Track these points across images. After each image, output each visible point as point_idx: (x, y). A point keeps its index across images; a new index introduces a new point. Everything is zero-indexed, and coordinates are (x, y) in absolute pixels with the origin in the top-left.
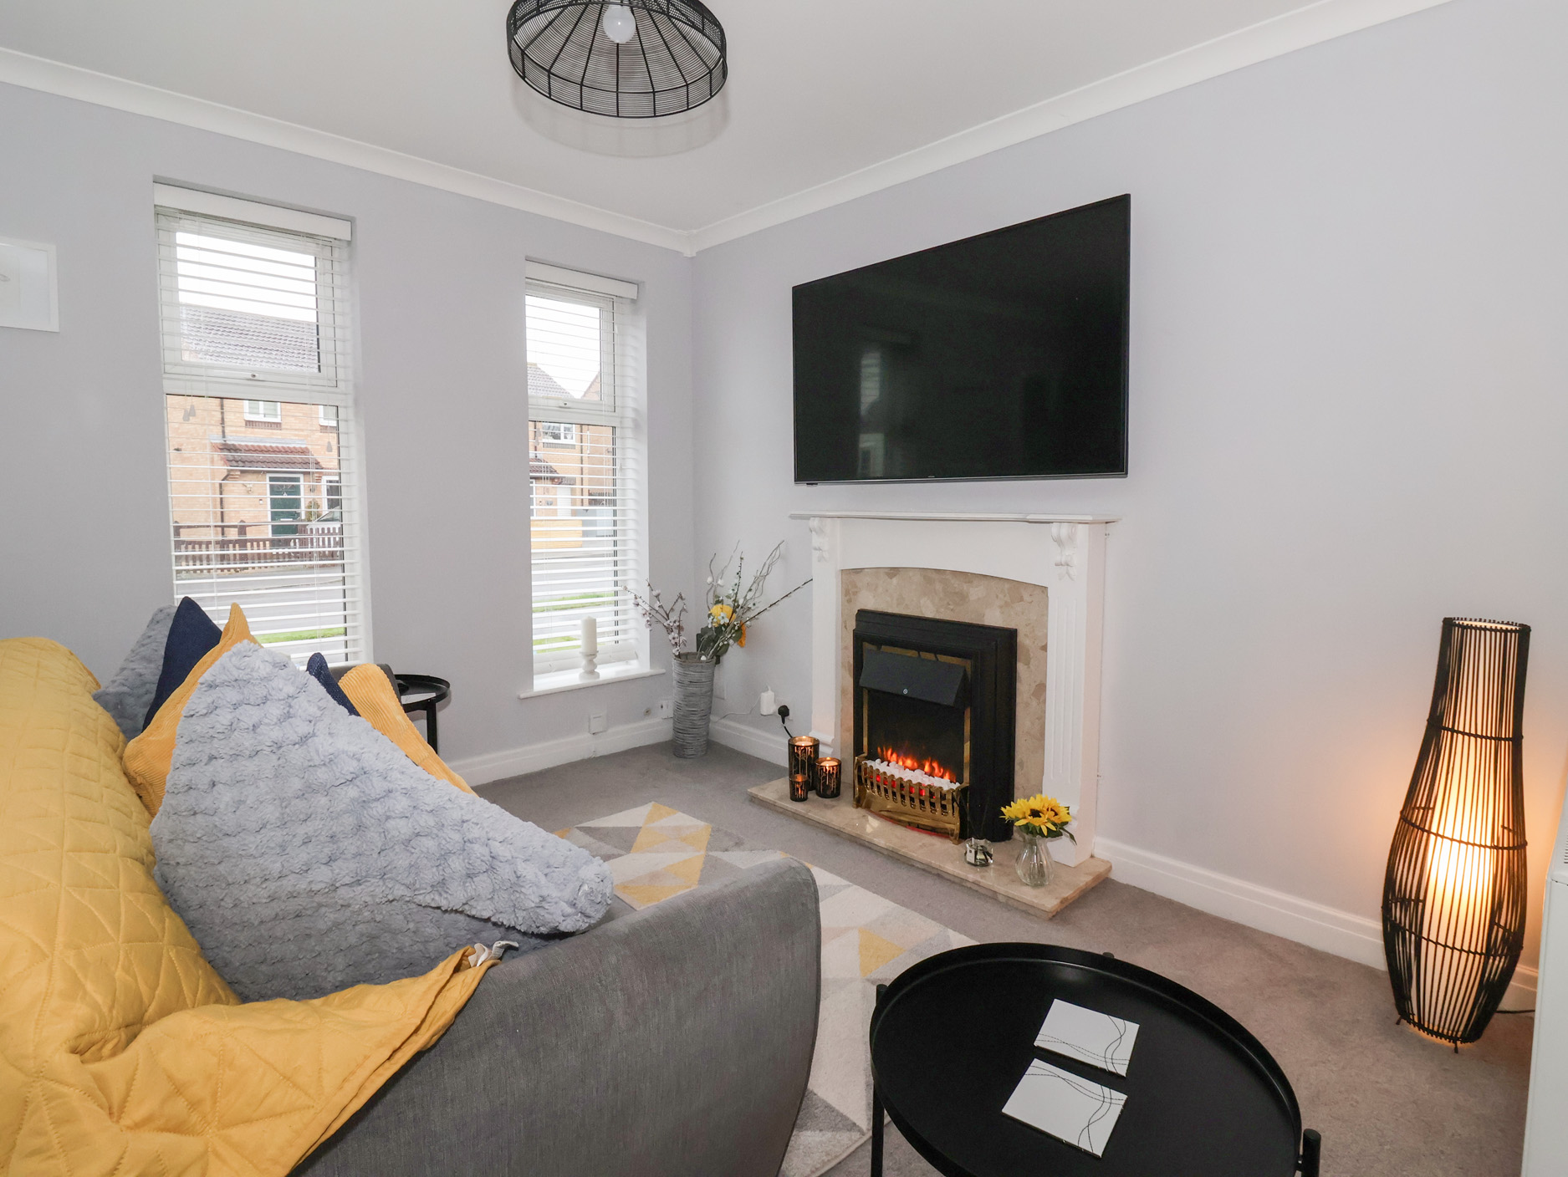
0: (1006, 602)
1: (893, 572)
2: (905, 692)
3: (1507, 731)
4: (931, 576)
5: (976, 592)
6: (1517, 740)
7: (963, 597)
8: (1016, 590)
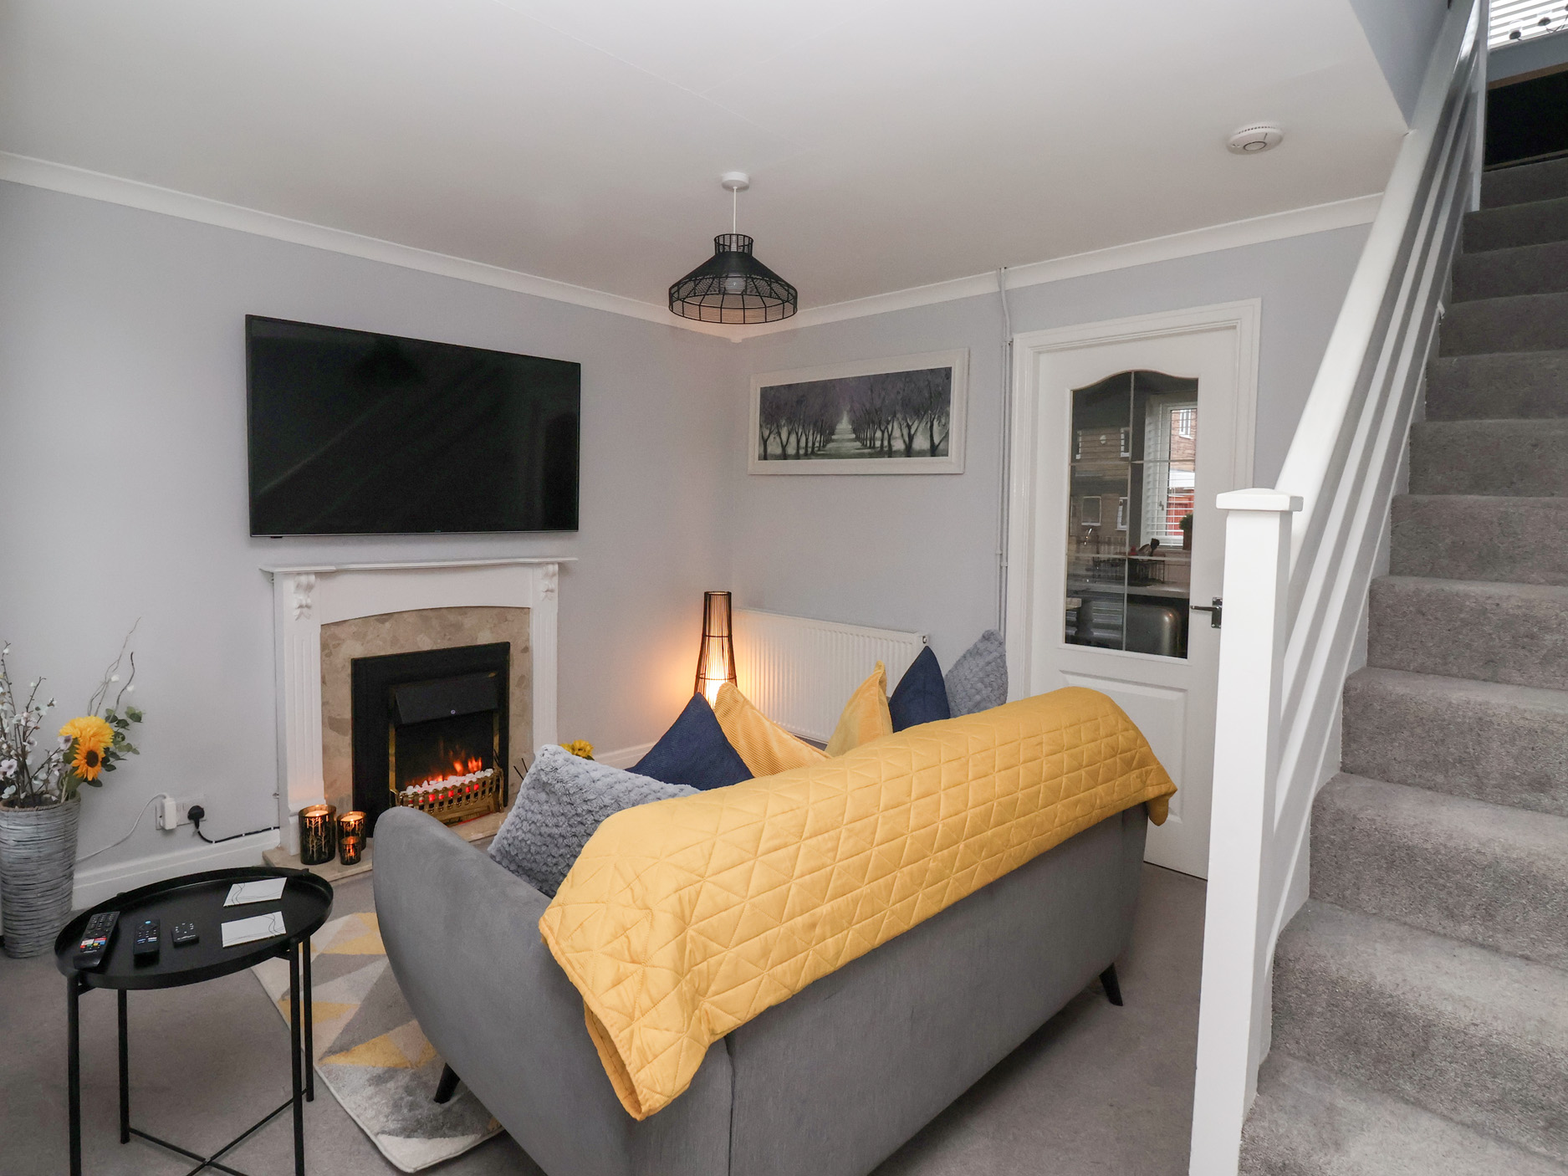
0: (495, 624)
1: (384, 618)
2: (453, 712)
3: (725, 633)
4: (425, 615)
5: (469, 622)
6: (730, 637)
7: (458, 627)
8: (502, 613)
